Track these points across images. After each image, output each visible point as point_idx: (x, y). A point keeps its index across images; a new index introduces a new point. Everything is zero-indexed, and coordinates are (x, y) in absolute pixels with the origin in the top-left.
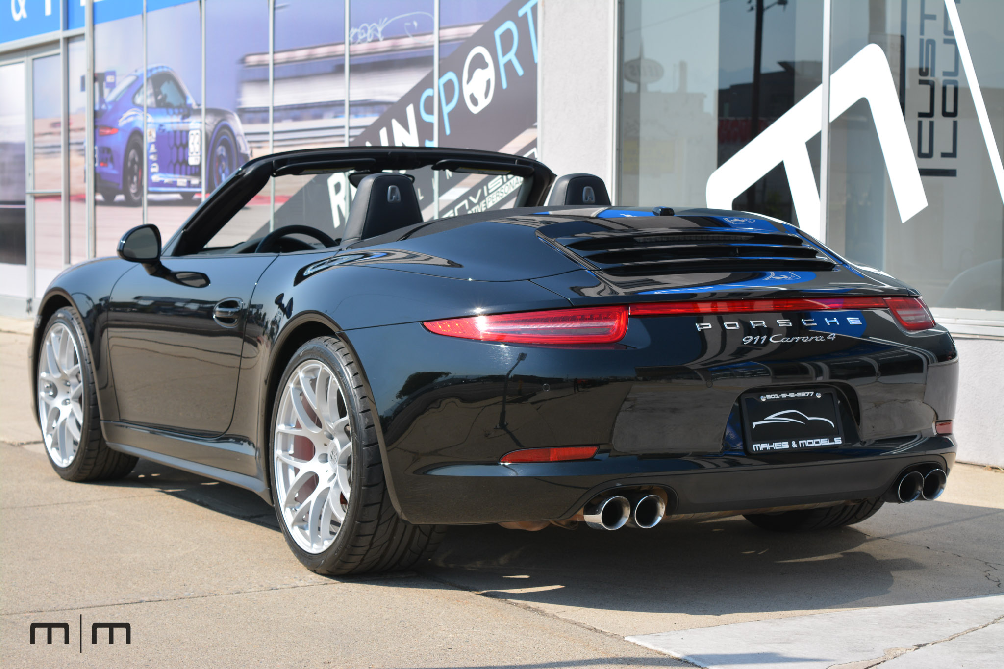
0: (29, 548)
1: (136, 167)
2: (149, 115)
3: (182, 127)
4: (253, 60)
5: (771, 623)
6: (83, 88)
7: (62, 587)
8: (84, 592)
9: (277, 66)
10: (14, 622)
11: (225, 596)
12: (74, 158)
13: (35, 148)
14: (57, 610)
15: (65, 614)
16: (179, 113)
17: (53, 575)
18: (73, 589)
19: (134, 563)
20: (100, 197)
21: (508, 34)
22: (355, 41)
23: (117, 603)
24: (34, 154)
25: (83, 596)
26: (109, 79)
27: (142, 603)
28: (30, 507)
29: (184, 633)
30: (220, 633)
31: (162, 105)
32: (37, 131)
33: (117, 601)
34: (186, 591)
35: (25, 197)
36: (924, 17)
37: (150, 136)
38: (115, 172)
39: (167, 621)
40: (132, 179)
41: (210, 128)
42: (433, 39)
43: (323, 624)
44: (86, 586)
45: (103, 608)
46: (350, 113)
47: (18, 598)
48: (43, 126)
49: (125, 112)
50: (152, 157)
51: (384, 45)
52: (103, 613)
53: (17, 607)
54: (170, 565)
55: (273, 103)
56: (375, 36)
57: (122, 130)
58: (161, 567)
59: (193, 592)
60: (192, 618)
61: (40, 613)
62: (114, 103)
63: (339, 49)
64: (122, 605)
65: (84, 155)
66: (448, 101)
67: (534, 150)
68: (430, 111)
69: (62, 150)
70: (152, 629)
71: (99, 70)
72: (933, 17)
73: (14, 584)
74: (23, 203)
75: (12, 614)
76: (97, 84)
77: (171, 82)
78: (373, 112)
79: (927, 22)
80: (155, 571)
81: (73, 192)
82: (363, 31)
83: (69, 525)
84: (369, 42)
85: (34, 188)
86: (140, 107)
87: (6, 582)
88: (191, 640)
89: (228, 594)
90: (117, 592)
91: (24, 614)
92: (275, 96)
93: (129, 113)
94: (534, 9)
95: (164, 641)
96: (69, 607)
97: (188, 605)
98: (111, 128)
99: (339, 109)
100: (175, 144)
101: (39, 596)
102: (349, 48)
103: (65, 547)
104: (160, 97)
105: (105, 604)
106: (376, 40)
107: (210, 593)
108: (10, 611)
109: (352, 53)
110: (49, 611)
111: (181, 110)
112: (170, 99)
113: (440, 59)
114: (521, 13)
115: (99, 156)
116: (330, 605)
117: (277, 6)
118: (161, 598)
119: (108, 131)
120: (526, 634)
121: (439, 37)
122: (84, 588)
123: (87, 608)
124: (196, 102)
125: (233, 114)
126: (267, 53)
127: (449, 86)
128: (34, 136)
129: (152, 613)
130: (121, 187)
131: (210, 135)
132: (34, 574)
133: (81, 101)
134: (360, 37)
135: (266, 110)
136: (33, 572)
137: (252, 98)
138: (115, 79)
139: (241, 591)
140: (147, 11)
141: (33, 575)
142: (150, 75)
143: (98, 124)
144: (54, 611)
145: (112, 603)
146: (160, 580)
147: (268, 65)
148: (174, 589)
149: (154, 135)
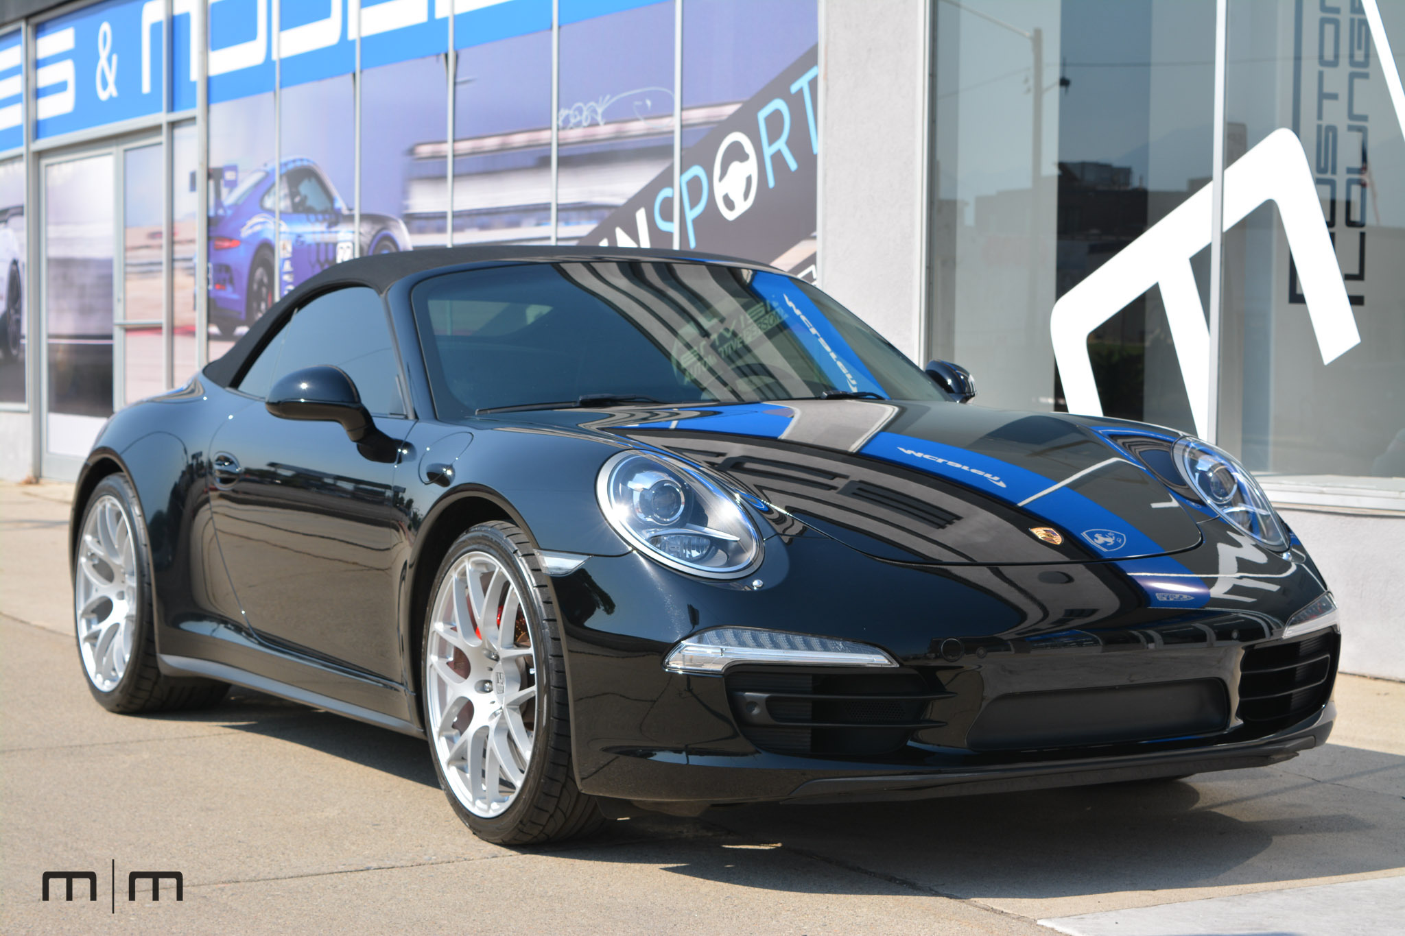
0: (197, 794)
1: (264, 290)
2: (282, 223)
3: (328, 238)
4: (425, 150)
5: (1229, 901)
6: (193, 186)
7: (257, 849)
8: (289, 855)
9: (457, 159)
10: (205, 897)
11: (479, 861)
12: (180, 278)
13: (126, 265)
14: (258, 880)
15: (271, 885)
16: (324, 220)
17: (240, 832)
18: (271, 851)
19: (344, 815)
20: (214, 330)
21: (776, 117)
22: (565, 125)
23: (335, 871)
24: (126, 273)
25: (289, 860)
26: (229, 176)
27: (370, 871)
28: (184, 738)
29: (439, 913)
30: (487, 913)
31: (300, 209)
32: (130, 243)
33: (336, 868)
34: (425, 854)
35: (112, 330)
36: (1322, 96)
37: (283, 250)
38: (235, 296)
39: (410, 896)
40: (259, 306)
41: (367, 239)
42: (673, 123)
43: (622, 901)
44: (288, 847)
45: (320, 877)
46: (558, 220)
47: (201, 863)
48: (138, 237)
49: (250, 218)
50: (287, 278)
51: (605, 130)
52: (321, 885)
53: (204, 875)
54: (393, 818)
55: (452, 206)
56: (593, 119)
57: (246, 242)
58: (381, 820)
59: (434, 856)
60: (443, 892)
61: (237, 885)
62: (236, 207)
63: (544, 136)
64: (344, 874)
65: (194, 275)
66: (693, 204)
67: (812, 268)
68: (668, 217)
69: (164, 268)
70: (394, 907)
71: (215, 163)
72: (1334, 97)
73: (190, 844)
74: (110, 337)
75: (199, 885)
76: (212, 183)
77: (313, 181)
78: (590, 219)
79: (1326, 103)
80: (376, 827)
81: (177, 323)
82: (577, 113)
83: (242, 762)
84: (584, 127)
85: (125, 317)
86: (271, 212)
87: (179, 841)
88: (450, 923)
89: (481, 858)
90: (332, 855)
91: (215, 886)
92: (456, 198)
93: (256, 220)
94: (813, 84)
95: (414, 924)
96: (274, 877)
97: (432, 874)
98: (230, 239)
99: (543, 214)
100: (318, 261)
101: (228, 861)
102: (558, 135)
103: (245, 794)
104: (297, 199)
105: (321, 872)
106: (594, 124)
107: (458, 857)
108: (196, 881)
109: (561, 142)
110: (247, 881)
111: (327, 216)
112: (311, 202)
113: (682, 149)
114: (794, 88)
115: (214, 276)
116: (624, 874)
117: (459, 80)
118: (393, 864)
119: (226, 244)
120: (903, 916)
121: (681, 120)
122: (287, 849)
123: (297, 877)
124: (347, 205)
125: (397, 221)
126: (445, 142)
127: (694, 185)
128: (126, 249)
129: (387, 884)
130: (243, 316)
131: (366, 248)
132: (213, 830)
133: (191, 207)
134: (573, 121)
135: (443, 216)
136: (211, 829)
137: (424, 200)
138: (237, 176)
139: (499, 855)
140: (281, 87)
141: (213, 832)
142: (284, 170)
143: (212, 234)
144: (254, 881)
145: (330, 871)
146: (386, 838)
147: (445, 157)
148: (407, 852)
149: (289, 248)
